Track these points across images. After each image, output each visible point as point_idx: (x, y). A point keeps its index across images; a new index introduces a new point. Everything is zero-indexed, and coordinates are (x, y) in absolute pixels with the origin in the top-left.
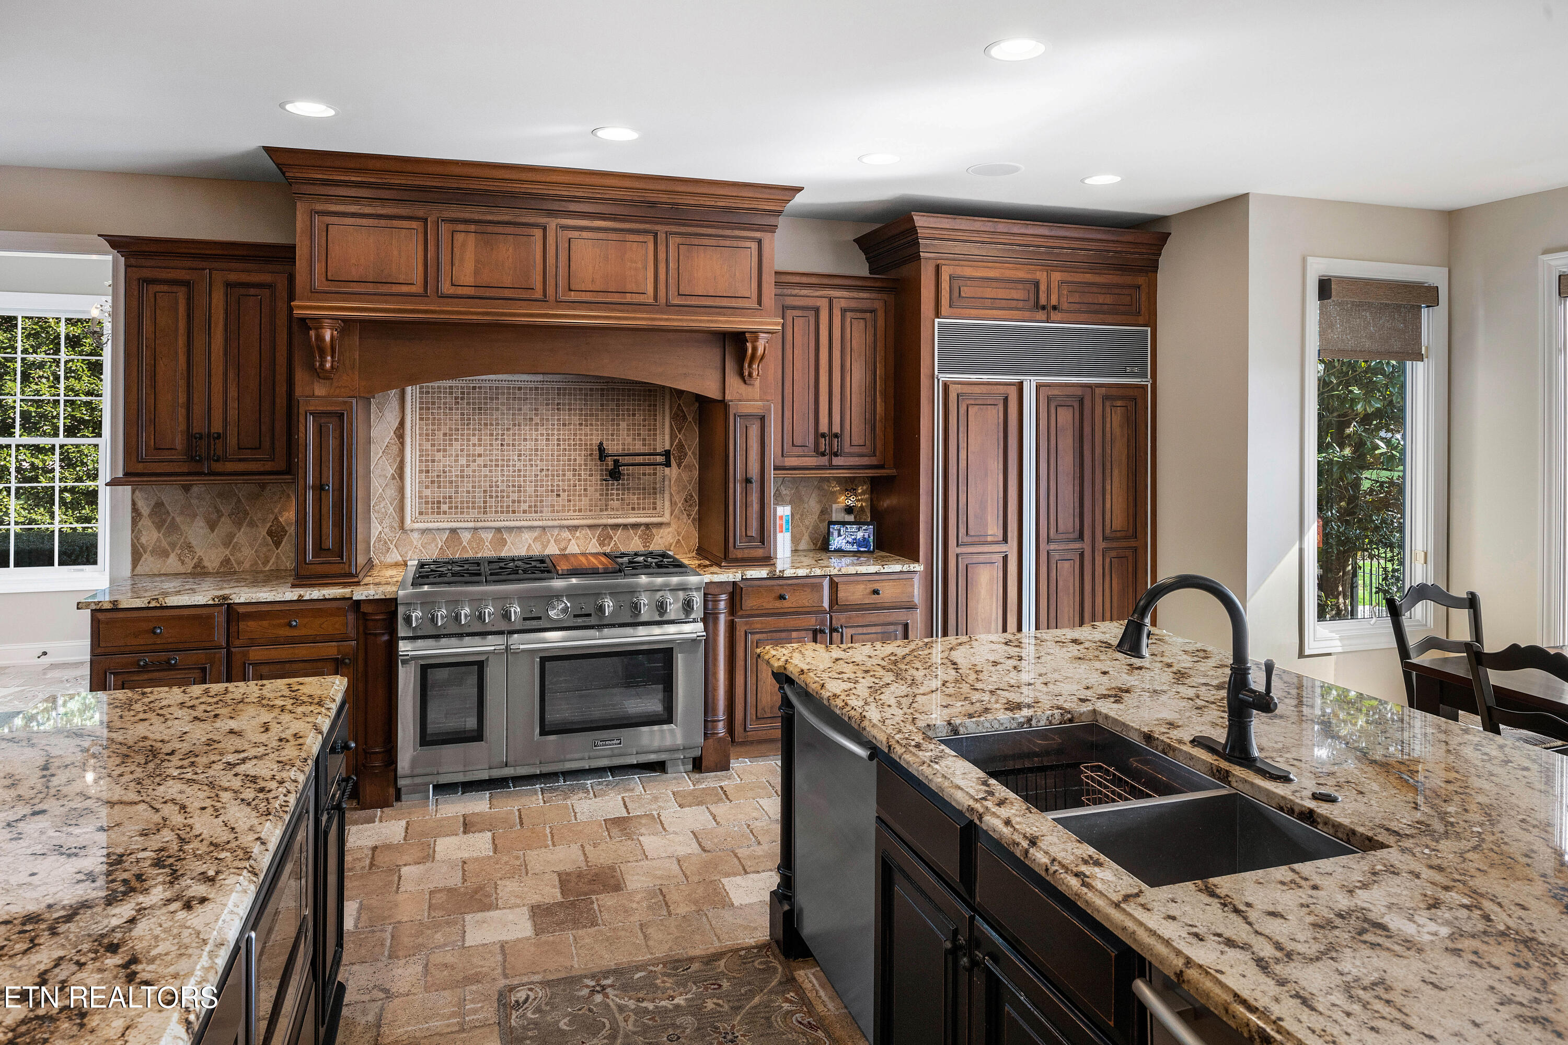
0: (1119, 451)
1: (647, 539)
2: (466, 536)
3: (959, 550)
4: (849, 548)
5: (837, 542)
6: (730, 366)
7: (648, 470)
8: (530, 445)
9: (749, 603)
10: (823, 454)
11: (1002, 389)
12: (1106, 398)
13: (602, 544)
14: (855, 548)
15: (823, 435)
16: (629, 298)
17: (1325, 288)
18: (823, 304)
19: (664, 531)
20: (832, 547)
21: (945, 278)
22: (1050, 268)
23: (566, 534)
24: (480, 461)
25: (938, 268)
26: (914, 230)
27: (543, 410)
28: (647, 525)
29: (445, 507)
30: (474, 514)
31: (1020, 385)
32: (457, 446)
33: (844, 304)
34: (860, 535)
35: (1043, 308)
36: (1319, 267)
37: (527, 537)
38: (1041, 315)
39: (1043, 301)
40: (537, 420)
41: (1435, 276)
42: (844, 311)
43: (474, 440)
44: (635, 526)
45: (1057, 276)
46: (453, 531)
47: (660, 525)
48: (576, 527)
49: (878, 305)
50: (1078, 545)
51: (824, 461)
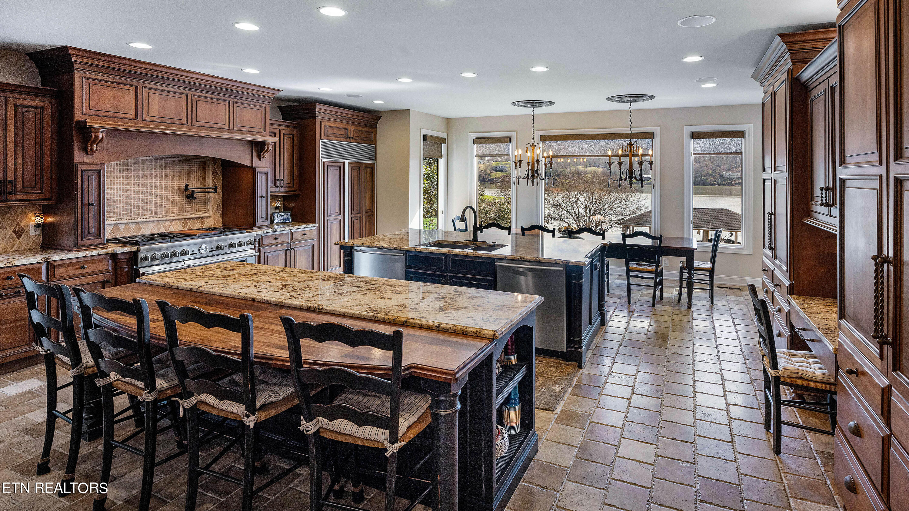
0: (369, 185)
1: (202, 223)
2: (122, 227)
3: (328, 218)
4: (282, 221)
5: (277, 220)
6: (255, 154)
7: (202, 195)
8: (152, 185)
9: (266, 242)
10: (278, 187)
11: (339, 164)
12: (366, 167)
13: (184, 227)
14: (284, 221)
15: (278, 180)
16: (219, 126)
17: (425, 137)
18: (277, 131)
19: (208, 220)
20: (276, 222)
21: (323, 126)
22: (351, 125)
23: (169, 223)
24: (129, 192)
25: (321, 122)
26: (315, 109)
27: (158, 169)
28: (202, 218)
29: (111, 214)
30: (126, 216)
31: (344, 163)
32: (117, 186)
33: (284, 131)
34: (285, 216)
35: (350, 138)
36: (424, 132)
37: (151, 225)
38: (348, 140)
39: (349, 136)
40: (155, 174)
41: (444, 136)
42: (284, 134)
43: (126, 183)
44: (198, 218)
45: (353, 127)
46: (116, 225)
47: (207, 217)
48: (173, 220)
49: (295, 132)
50: (358, 215)
51: (277, 189)
